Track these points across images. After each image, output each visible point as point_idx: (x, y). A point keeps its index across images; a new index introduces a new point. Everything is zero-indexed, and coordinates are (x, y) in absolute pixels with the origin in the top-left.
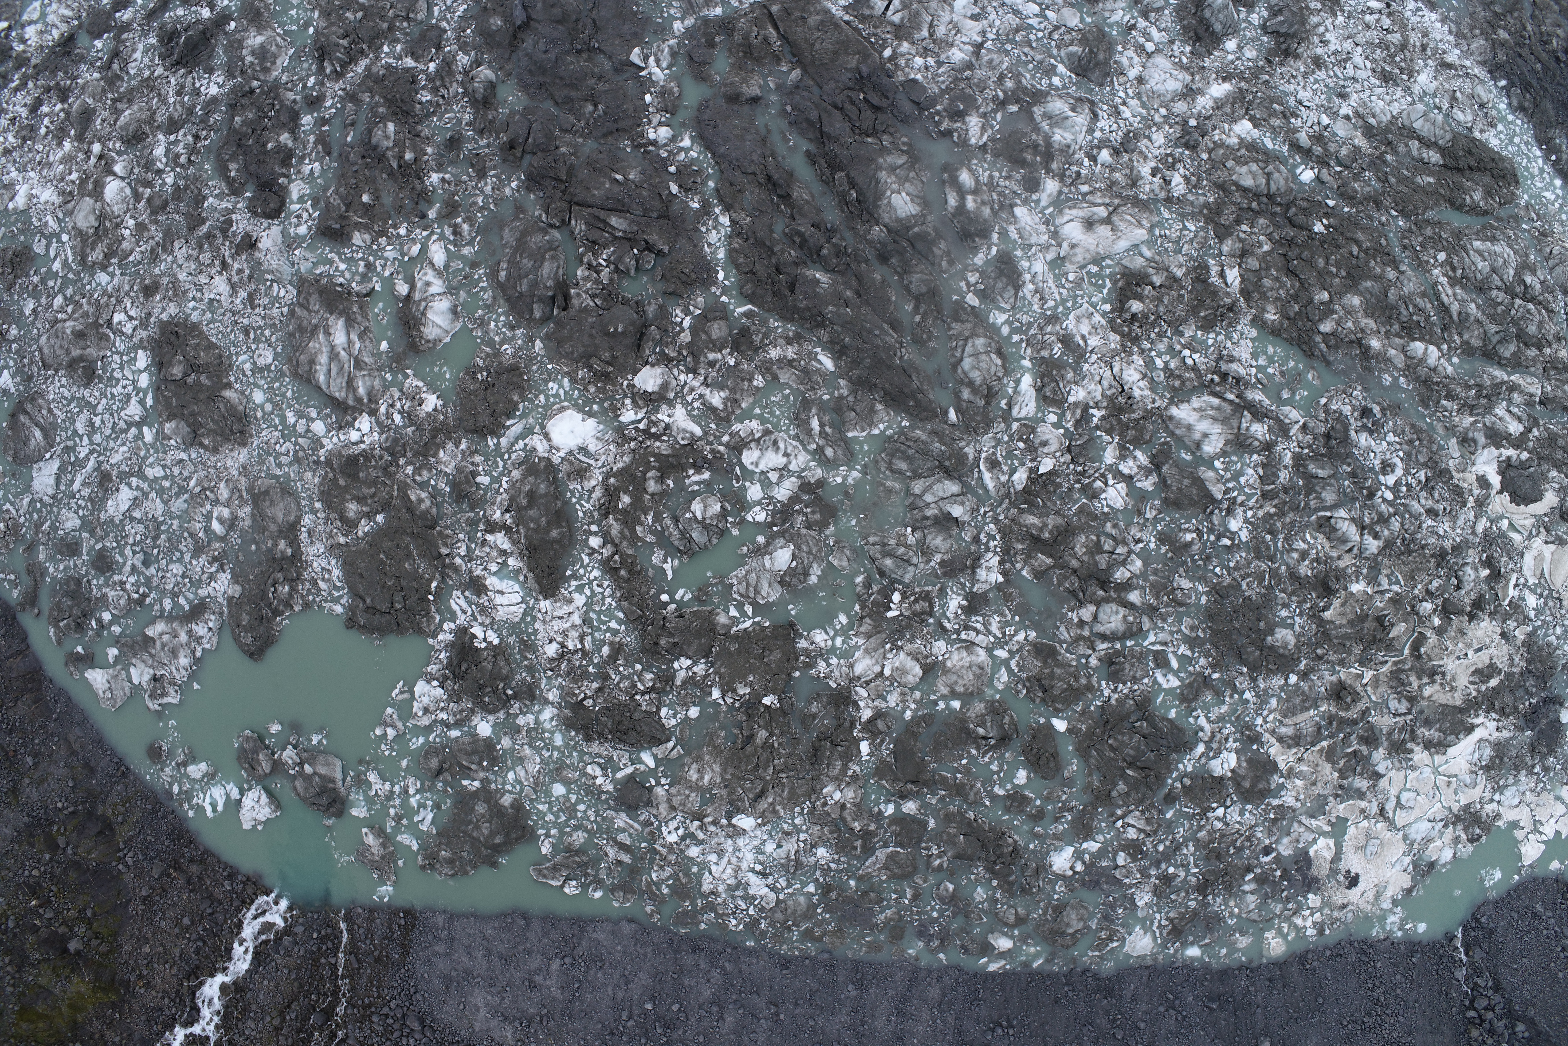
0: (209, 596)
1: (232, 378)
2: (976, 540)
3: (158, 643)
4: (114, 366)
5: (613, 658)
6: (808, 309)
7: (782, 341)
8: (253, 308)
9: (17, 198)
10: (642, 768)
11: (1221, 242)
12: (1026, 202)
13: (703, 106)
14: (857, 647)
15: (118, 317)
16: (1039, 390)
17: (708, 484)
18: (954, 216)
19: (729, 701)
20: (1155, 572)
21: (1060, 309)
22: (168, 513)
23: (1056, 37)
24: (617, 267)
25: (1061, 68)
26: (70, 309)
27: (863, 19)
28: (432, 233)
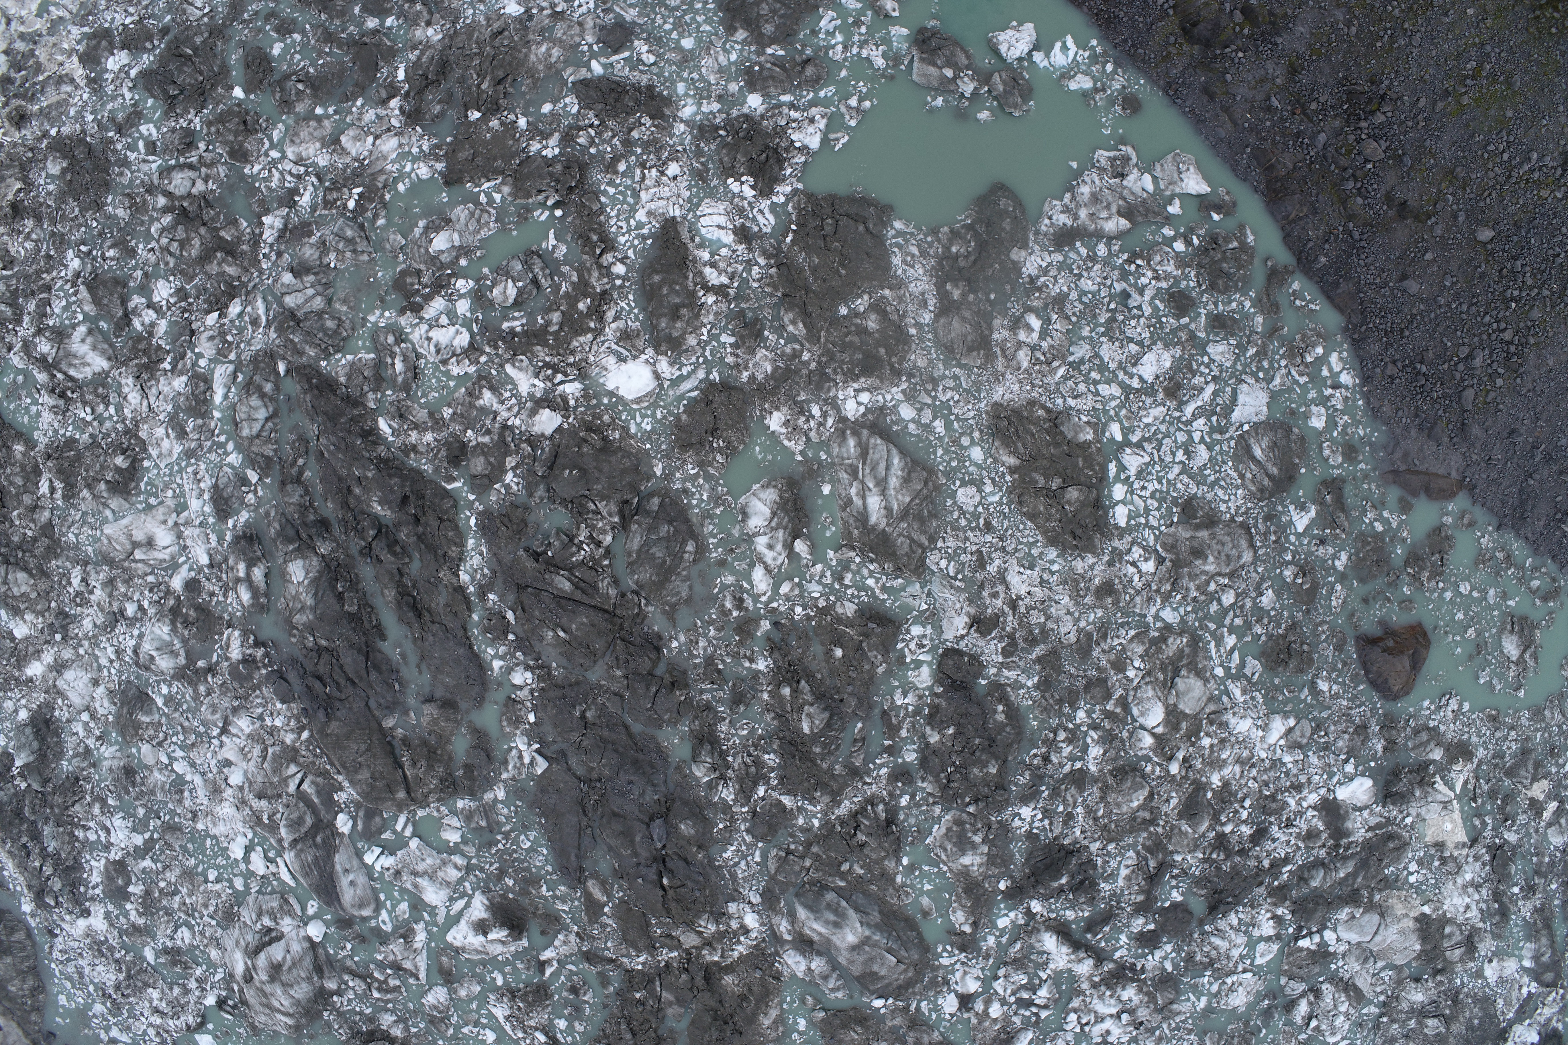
0: (1050, 253)
1: (1008, 478)
2: (279, 255)
3: (1114, 209)
4: (1156, 513)
5: (616, 159)
6: (390, 476)
7: (422, 449)
8: (979, 552)
9: (1283, 730)
10: (603, 60)
11: (50, 520)
12: (200, 570)
13: (480, 701)
14: (393, 162)
15: (1149, 566)
16: (210, 388)
17: (506, 318)
18: (259, 559)
19: (512, 117)
20: (142, 223)
21: (184, 464)
22: (1094, 344)
23: (161, 735)
24: (571, 540)
25: (160, 702)
26: (1212, 587)
27: (325, 774)
28: (767, 604)
